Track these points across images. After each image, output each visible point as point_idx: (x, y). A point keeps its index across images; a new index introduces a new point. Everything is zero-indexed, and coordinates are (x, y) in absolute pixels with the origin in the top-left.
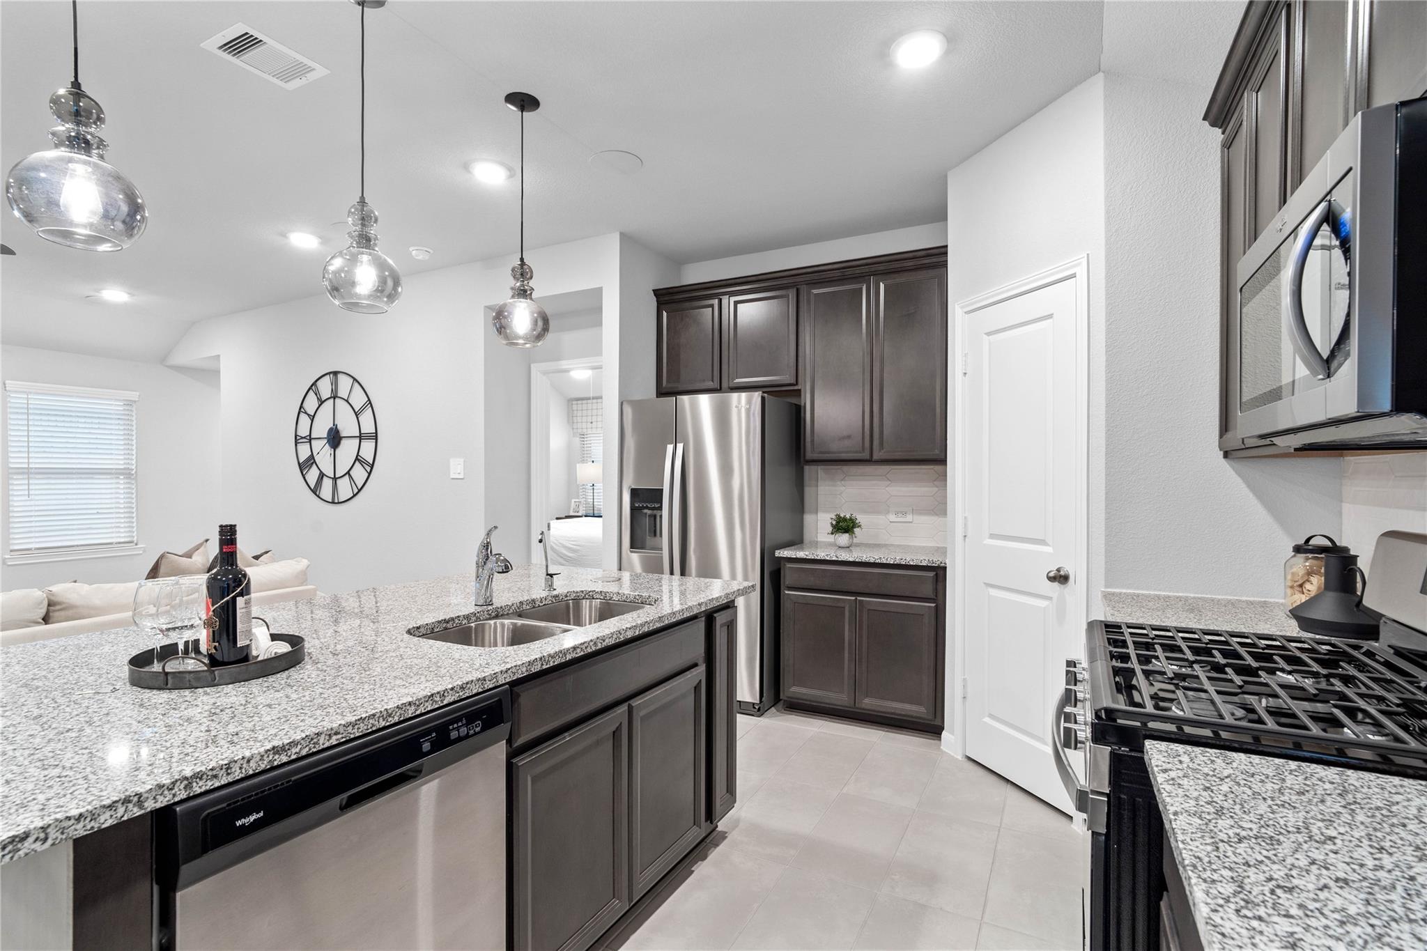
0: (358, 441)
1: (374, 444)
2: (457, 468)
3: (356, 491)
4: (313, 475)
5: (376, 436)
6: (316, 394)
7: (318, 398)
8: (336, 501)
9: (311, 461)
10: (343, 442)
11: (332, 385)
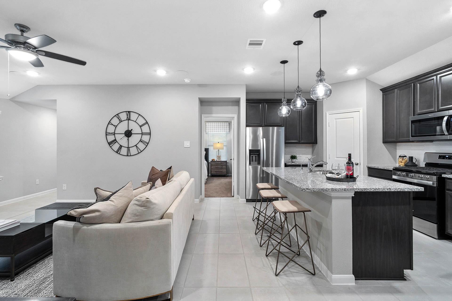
0: (141, 135)
1: (150, 136)
2: (187, 144)
3: (139, 151)
4: (116, 147)
5: (150, 134)
6: (118, 118)
7: (119, 120)
8: (129, 155)
9: (115, 141)
10: (132, 135)
11: (127, 116)
